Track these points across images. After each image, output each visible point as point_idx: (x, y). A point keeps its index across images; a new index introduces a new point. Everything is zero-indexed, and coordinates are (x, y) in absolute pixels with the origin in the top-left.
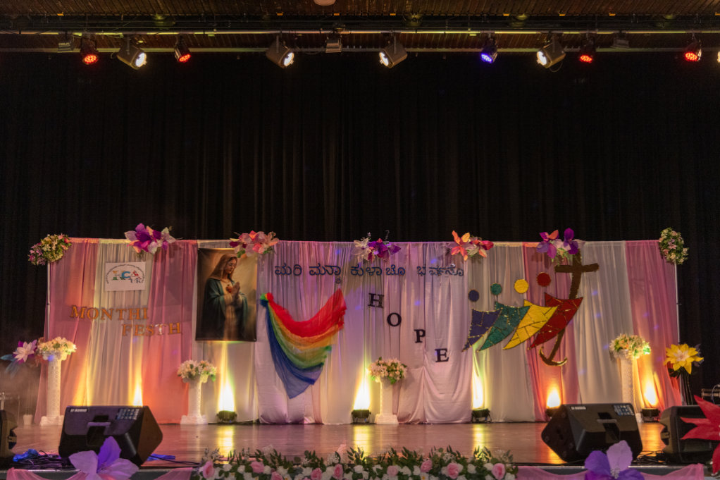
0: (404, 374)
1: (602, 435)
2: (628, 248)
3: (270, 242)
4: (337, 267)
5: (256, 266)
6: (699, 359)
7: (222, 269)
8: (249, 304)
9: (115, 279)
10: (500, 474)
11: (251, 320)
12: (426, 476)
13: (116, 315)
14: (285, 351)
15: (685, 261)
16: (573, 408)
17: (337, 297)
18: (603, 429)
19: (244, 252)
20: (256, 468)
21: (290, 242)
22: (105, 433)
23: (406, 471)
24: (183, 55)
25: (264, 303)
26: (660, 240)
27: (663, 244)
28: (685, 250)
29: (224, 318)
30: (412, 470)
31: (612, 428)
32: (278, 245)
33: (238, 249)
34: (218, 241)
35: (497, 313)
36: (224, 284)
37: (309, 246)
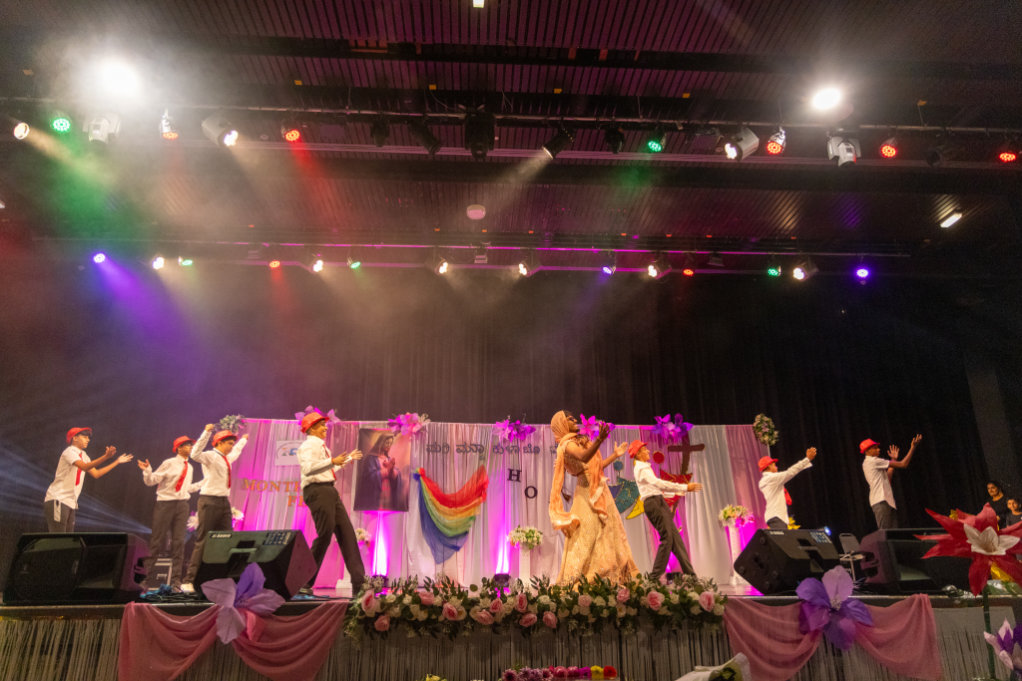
0: (541, 540)
1: (804, 563)
2: (728, 431)
3: (424, 422)
4: (481, 446)
5: (410, 444)
6: (796, 527)
7: (380, 447)
8: (402, 477)
9: (284, 455)
10: (709, 604)
11: (405, 492)
12: (624, 607)
13: (283, 487)
14: (435, 521)
15: (777, 443)
16: (772, 533)
17: (481, 471)
18: (806, 556)
19: (399, 431)
20: (425, 598)
21: (440, 424)
22: (249, 560)
23: (599, 601)
24: (355, 261)
25: (417, 477)
26: (755, 424)
27: (757, 428)
28: (776, 433)
29: (380, 489)
30: (607, 600)
31: (814, 555)
32: (429, 425)
33: (394, 429)
34: (377, 422)
35: (619, 487)
36: (382, 460)
37: (457, 428)
